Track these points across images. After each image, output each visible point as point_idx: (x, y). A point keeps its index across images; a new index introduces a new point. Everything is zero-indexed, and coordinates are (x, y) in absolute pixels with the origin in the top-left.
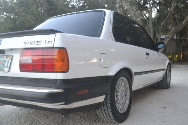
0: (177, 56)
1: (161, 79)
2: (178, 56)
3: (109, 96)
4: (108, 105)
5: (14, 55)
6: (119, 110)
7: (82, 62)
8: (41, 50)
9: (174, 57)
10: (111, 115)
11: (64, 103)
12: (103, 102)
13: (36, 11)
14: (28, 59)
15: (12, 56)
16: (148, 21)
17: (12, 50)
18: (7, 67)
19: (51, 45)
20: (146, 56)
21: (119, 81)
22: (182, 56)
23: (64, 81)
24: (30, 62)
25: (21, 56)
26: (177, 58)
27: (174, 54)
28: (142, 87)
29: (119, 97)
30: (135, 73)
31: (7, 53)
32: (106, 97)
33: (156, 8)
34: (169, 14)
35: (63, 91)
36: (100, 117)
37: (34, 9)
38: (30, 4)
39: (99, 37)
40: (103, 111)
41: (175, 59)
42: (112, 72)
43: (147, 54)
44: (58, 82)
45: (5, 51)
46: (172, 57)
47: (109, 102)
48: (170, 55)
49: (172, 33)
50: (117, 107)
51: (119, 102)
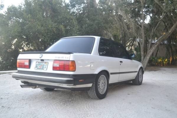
0: (166, 60)
1: (134, 78)
2: (168, 60)
3: (94, 84)
4: (94, 89)
5: (49, 62)
6: (100, 93)
7: (81, 66)
8: (64, 61)
9: (164, 61)
10: (95, 94)
11: (73, 84)
12: (91, 87)
13: (42, 18)
14: (57, 65)
15: (48, 63)
16: (140, 28)
17: (48, 60)
18: (45, 68)
19: (68, 59)
20: (120, 63)
21: (100, 77)
22: (171, 60)
23: (74, 75)
24: (58, 66)
25: (53, 63)
26: (166, 62)
27: (164, 58)
28: (117, 82)
29: (100, 86)
30: (111, 73)
31: (45, 61)
32: (93, 85)
33: (149, 15)
34: (159, 22)
35: (73, 79)
36: (90, 95)
37: (40, 16)
38: (37, 11)
39: (91, 54)
40: (91, 92)
41: (164, 62)
42: (96, 72)
43: (121, 62)
44: (71, 75)
45: (44, 60)
46: (162, 61)
47: (94, 87)
48: (160, 59)
49: (159, 40)
50: (99, 91)
51: (100, 88)
